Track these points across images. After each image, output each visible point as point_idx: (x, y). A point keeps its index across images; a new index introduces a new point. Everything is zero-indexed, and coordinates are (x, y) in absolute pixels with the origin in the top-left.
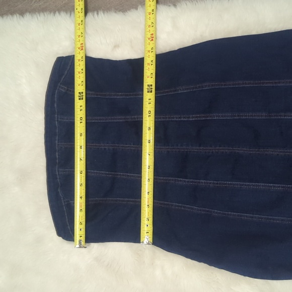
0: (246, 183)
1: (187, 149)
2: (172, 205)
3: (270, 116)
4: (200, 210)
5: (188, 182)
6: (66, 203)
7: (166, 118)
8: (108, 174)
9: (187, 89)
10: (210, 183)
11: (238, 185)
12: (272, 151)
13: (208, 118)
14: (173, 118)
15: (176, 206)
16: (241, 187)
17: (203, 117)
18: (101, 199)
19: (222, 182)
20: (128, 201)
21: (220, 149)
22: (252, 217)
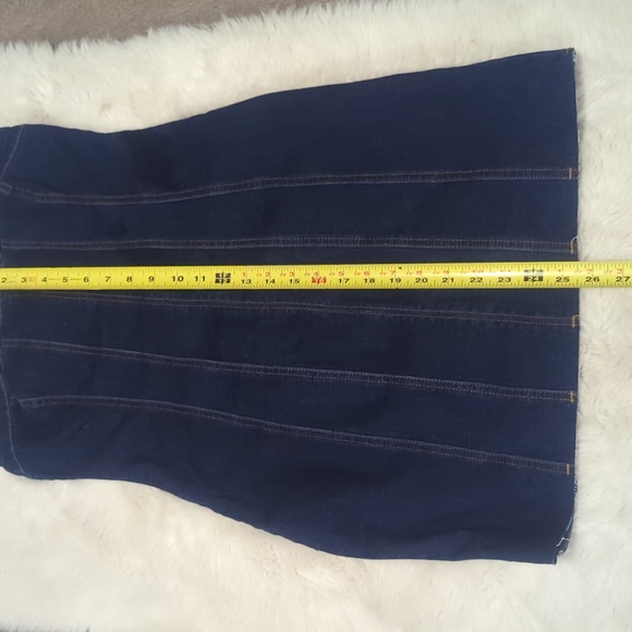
0: (322, 371)
1: (223, 304)
2: (196, 412)
3: (368, 242)
4: (244, 421)
5: (223, 366)
6: (12, 403)
7: (189, 244)
8: (87, 350)
9: (226, 188)
10: (259, 370)
11: (306, 373)
12: (373, 310)
13: (261, 246)
14: (200, 244)
15: (202, 412)
16: (312, 379)
17: (253, 243)
18: (74, 396)
19: (279, 368)
20: (119, 402)
21: (280, 305)
22: (332, 436)
